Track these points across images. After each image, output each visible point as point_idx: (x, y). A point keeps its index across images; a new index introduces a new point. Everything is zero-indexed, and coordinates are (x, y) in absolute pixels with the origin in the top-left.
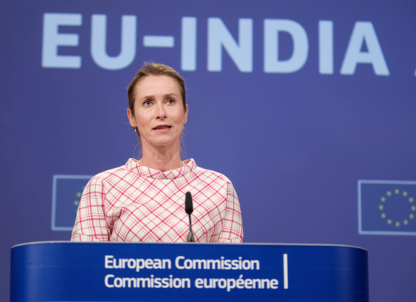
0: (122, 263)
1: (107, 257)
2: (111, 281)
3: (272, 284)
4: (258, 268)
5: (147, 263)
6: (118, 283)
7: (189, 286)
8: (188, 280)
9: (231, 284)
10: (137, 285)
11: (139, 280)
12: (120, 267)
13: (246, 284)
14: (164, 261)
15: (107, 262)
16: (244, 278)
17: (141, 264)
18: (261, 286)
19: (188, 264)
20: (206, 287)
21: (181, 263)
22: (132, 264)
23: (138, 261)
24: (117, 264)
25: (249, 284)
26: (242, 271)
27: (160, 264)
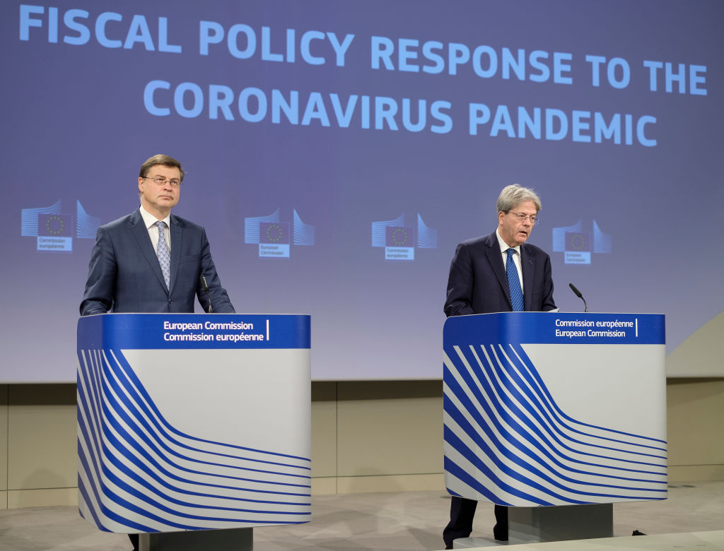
0: (174, 326)
1: (165, 323)
2: (168, 337)
3: (260, 337)
4: (252, 328)
5: (188, 326)
6: (172, 338)
7: (213, 339)
8: (212, 336)
9: (237, 338)
10: (182, 339)
11: (184, 336)
12: (173, 328)
13: (245, 337)
14: (199, 325)
15: (165, 325)
16: (244, 335)
17: (185, 326)
18: (254, 339)
19: (212, 326)
20: (223, 340)
21: (208, 326)
22: (180, 326)
23: (184, 324)
24: (171, 327)
25: (247, 337)
26: (243, 330)
27: (196, 326)
